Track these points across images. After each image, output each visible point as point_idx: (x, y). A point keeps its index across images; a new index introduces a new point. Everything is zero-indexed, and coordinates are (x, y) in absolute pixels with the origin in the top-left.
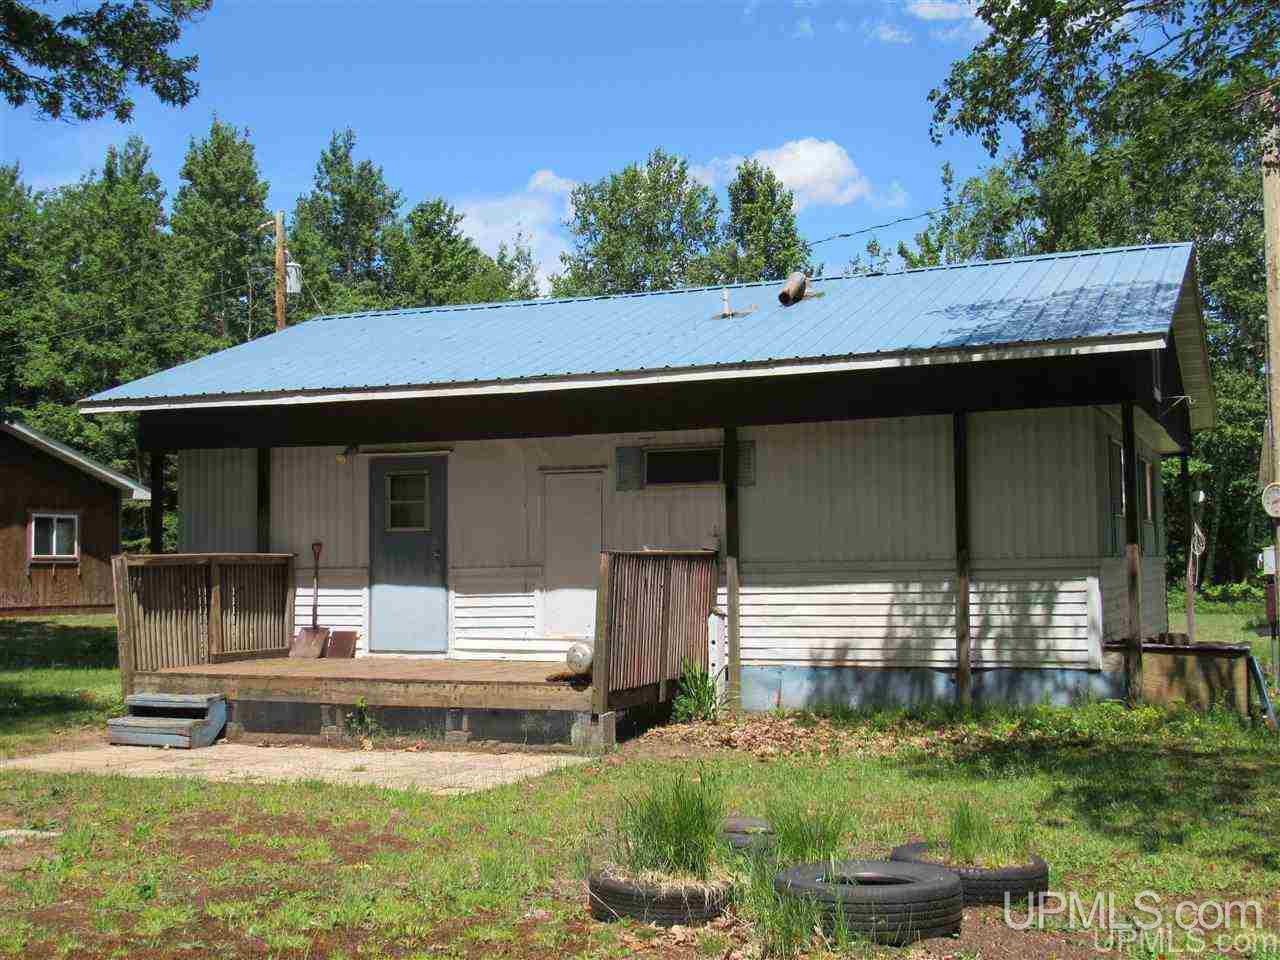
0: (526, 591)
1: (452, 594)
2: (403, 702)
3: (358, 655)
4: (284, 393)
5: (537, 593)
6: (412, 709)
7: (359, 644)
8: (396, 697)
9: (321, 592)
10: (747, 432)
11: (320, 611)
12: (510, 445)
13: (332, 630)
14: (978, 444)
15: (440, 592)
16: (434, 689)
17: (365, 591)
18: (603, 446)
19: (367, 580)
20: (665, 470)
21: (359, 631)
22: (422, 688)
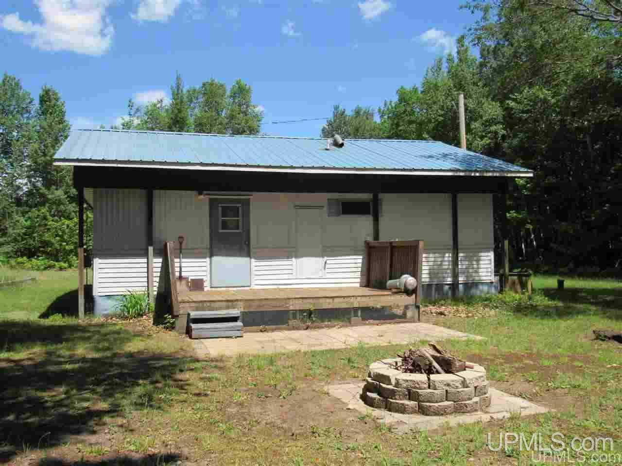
0: (288, 258)
1: (253, 260)
2: (330, 307)
3: (206, 289)
4: (189, 164)
5: (294, 259)
6: (336, 309)
7: (205, 284)
8: (326, 305)
9: (183, 260)
10: (381, 196)
11: (183, 269)
12: (282, 195)
13: (190, 278)
14: (460, 205)
15: (247, 259)
16: (346, 300)
17: (208, 259)
18: (322, 197)
19: (208, 254)
20: (349, 209)
21: (205, 278)
22: (341, 300)
